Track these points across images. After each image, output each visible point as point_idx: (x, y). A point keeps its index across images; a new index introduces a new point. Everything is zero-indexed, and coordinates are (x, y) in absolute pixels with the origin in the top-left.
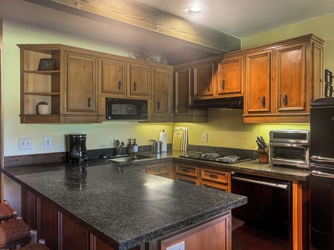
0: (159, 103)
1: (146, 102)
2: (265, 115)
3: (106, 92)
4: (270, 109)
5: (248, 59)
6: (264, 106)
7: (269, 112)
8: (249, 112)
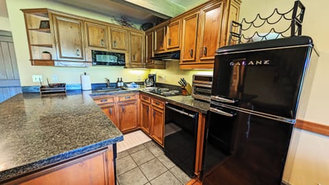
0: (134, 56)
1: (124, 54)
2: (192, 63)
3: (91, 46)
4: (195, 58)
5: (184, 21)
6: (192, 56)
7: (195, 61)
8: (184, 61)
